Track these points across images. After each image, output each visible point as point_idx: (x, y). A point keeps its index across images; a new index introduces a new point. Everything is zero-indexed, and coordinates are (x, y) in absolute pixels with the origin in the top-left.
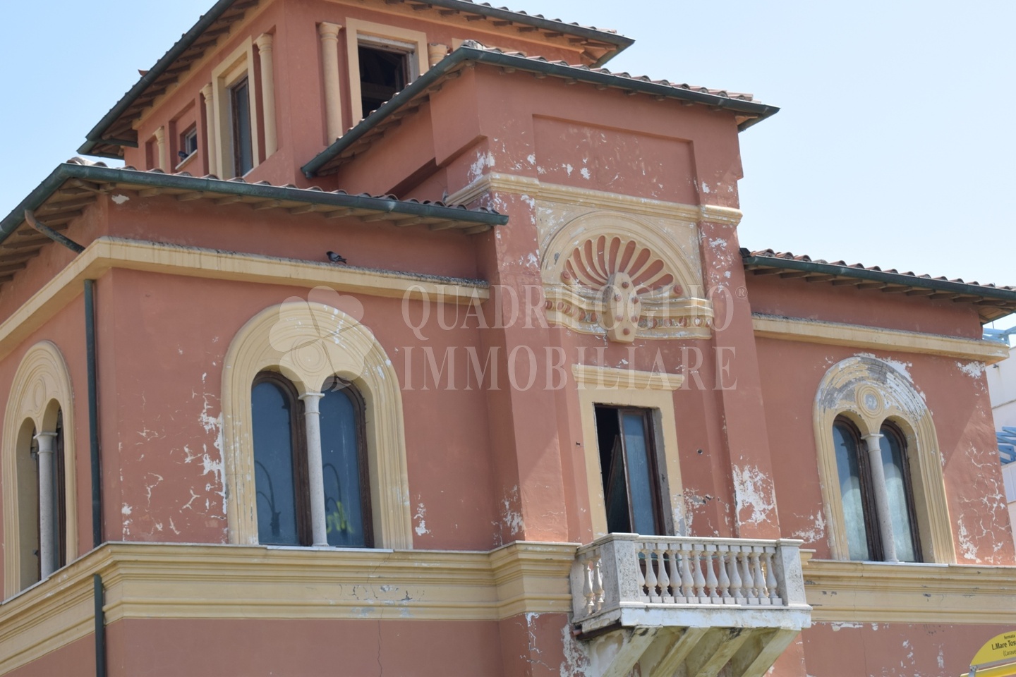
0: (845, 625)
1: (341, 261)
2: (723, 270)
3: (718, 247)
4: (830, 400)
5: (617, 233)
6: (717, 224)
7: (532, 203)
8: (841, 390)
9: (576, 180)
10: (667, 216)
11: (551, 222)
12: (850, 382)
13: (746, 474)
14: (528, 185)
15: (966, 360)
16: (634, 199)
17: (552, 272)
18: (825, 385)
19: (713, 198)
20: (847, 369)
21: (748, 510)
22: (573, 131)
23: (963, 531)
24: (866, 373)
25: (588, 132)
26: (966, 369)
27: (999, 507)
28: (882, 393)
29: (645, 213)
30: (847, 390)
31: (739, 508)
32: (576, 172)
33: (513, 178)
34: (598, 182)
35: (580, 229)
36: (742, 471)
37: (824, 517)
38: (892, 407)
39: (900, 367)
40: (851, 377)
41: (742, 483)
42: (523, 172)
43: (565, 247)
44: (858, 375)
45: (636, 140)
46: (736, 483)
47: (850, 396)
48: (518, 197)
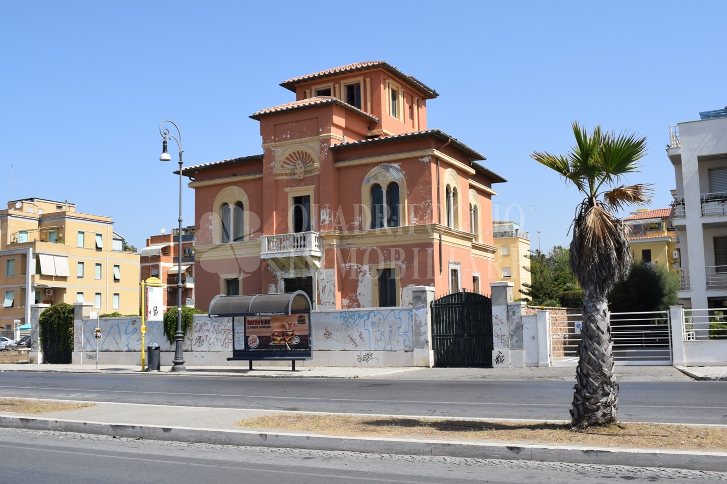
0: (365, 248)
1: (235, 175)
2: (325, 152)
3: (324, 146)
4: (369, 181)
5: (298, 150)
6: (325, 139)
7: (273, 149)
8: (373, 177)
9: (286, 139)
10: (312, 141)
11: (280, 152)
12: (376, 174)
13: (325, 211)
14: (271, 145)
15: (422, 157)
16: (301, 139)
17: (278, 165)
18: (367, 177)
19: (322, 133)
20: (374, 170)
21: (324, 221)
22: (286, 125)
23: (413, 214)
24: (382, 170)
25: (290, 124)
26: (422, 160)
27: (429, 204)
28: (388, 175)
29: (305, 142)
30: (375, 177)
31: (321, 220)
32: (286, 136)
33: (269, 144)
34: (291, 138)
35: (287, 152)
36: (323, 210)
37: (361, 217)
38: (391, 179)
39: (396, 165)
40: (377, 172)
41: (323, 214)
42: (271, 142)
43: (283, 159)
44: (379, 171)
45: (304, 122)
46: (321, 214)
47: (376, 178)
48: (269, 148)
